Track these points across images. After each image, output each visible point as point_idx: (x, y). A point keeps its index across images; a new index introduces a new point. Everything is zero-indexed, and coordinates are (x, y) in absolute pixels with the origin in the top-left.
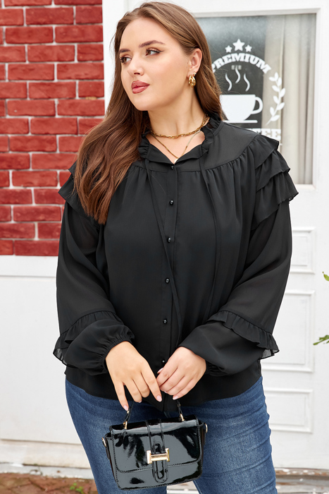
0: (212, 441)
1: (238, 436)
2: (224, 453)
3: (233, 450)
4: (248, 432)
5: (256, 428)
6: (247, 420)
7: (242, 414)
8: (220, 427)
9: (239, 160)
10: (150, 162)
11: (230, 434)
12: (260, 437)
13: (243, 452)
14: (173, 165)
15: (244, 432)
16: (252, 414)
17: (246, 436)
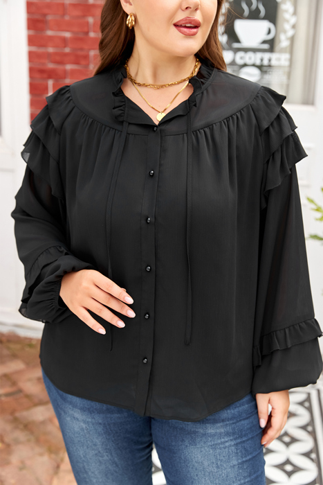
0: (183, 447)
1: (214, 447)
2: (196, 465)
3: (206, 463)
4: (227, 444)
5: (239, 441)
6: (229, 429)
7: (223, 421)
8: (195, 432)
9: (235, 117)
10: (129, 124)
11: (205, 443)
12: (244, 452)
13: (218, 467)
14: (156, 126)
15: (222, 443)
16: (238, 422)
17: (225, 448)
